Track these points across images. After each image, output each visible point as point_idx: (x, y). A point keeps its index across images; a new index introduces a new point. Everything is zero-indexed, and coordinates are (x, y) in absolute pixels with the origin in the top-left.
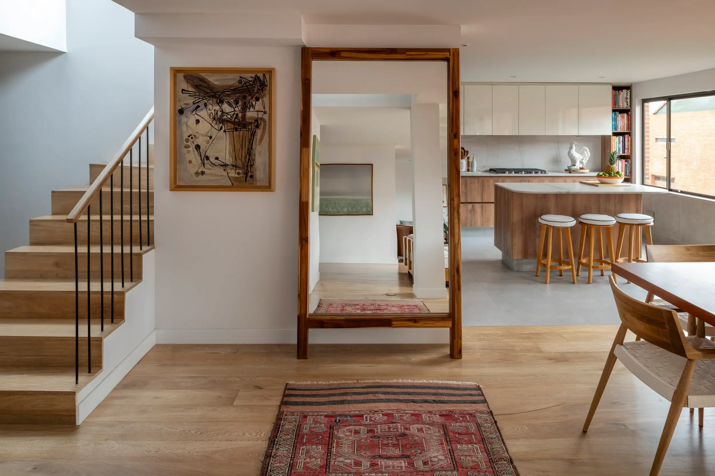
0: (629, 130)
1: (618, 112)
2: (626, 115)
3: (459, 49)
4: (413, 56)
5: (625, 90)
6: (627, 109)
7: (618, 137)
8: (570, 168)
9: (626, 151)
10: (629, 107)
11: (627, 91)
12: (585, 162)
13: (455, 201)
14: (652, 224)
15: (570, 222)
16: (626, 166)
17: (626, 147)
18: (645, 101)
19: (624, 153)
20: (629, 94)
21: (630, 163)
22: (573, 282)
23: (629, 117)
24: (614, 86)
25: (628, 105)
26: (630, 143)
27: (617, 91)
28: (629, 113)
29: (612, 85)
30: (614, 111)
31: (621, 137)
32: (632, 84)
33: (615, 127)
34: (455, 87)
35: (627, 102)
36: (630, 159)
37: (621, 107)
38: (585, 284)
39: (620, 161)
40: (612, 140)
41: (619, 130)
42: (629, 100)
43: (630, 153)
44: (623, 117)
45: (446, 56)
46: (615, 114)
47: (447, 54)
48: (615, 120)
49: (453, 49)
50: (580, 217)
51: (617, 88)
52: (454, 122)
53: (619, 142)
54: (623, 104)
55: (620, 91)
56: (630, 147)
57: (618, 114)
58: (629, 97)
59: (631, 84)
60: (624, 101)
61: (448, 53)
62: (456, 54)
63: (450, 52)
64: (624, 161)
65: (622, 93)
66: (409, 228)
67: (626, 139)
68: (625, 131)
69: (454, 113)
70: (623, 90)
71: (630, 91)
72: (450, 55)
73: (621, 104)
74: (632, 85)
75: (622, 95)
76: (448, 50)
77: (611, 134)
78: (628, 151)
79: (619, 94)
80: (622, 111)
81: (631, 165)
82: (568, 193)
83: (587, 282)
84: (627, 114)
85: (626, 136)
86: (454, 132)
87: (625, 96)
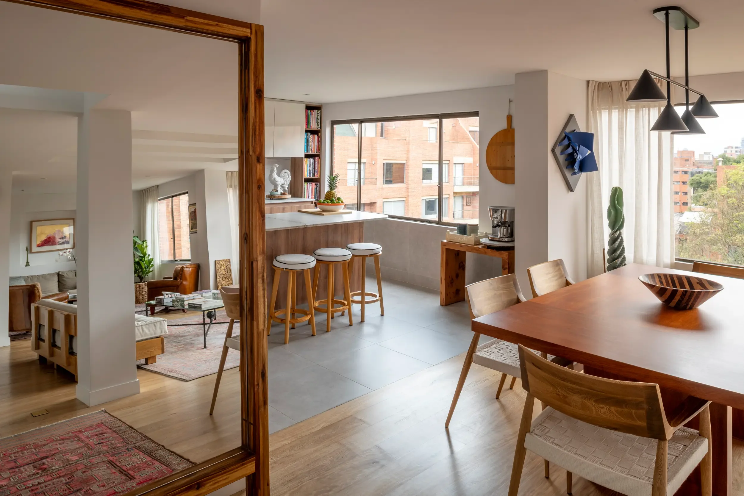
0: (319, 152)
1: (310, 133)
2: (316, 136)
3: (263, 26)
4: (198, 24)
5: (316, 110)
6: (317, 130)
7: (309, 160)
8: (272, 194)
9: (316, 174)
10: (320, 128)
11: (318, 112)
12: (286, 186)
13: (259, 262)
14: (381, 253)
15: (310, 261)
16: (315, 189)
17: (316, 170)
18: (334, 123)
19: (314, 176)
20: (319, 115)
21: (319, 187)
22: (312, 334)
23: (319, 138)
24: (307, 105)
25: (318, 126)
26: (319, 165)
27: (310, 111)
28: (319, 134)
29: (306, 104)
30: (307, 131)
31: (312, 159)
32: (322, 104)
33: (307, 150)
34: (258, 84)
35: (318, 123)
36: (319, 182)
37: (313, 129)
38: (324, 333)
39: (310, 185)
40: (304, 162)
41: (310, 152)
42: (319, 121)
43: (319, 176)
44: (314, 139)
45: (246, 34)
46: (307, 135)
47: (246, 32)
48: (307, 141)
49: (256, 25)
50: (314, 253)
51: (310, 108)
52: (257, 137)
53: (310, 164)
54: (314, 126)
55: (312, 111)
56: (319, 170)
57: (310, 135)
58: (319, 117)
59: (320, 105)
60: (315, 121)
61: (248, 30)
62: (259, 34)
63: (251, 29)
64: (314, 184)
65: (313, 113)
66: (28, 287)
67: (316, 161)
68: (316, 153)
69: (258, 124)
70: (315, 110)
71: (321, 112)
72: (251, 34)
73: (312, 125)
74: (322, 106)
75: (313, 115)
76: (248, 26)
77: (303, 156)
78: (318, 174)
79: (311, 114)
80: (313, 132)
81: (320, 188)
82: (306, 227)
83: (326, 330)
84: (318, 136)
85: (317, 158)
86: (257, 153)
87: (316, 116)
